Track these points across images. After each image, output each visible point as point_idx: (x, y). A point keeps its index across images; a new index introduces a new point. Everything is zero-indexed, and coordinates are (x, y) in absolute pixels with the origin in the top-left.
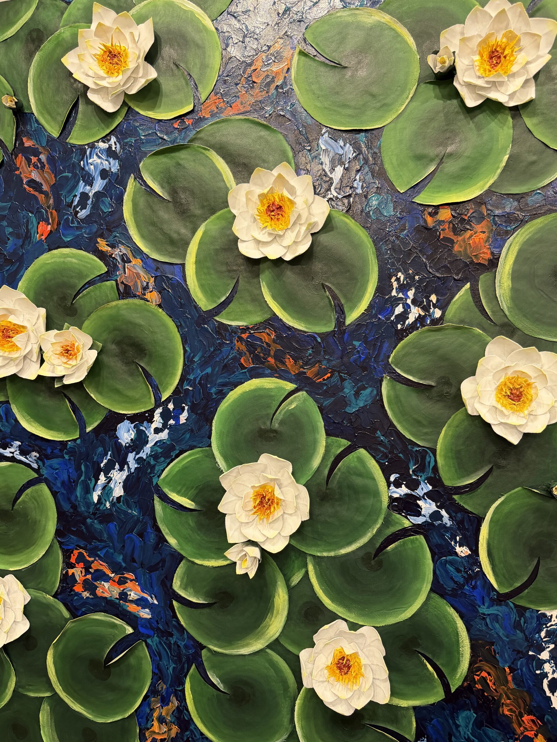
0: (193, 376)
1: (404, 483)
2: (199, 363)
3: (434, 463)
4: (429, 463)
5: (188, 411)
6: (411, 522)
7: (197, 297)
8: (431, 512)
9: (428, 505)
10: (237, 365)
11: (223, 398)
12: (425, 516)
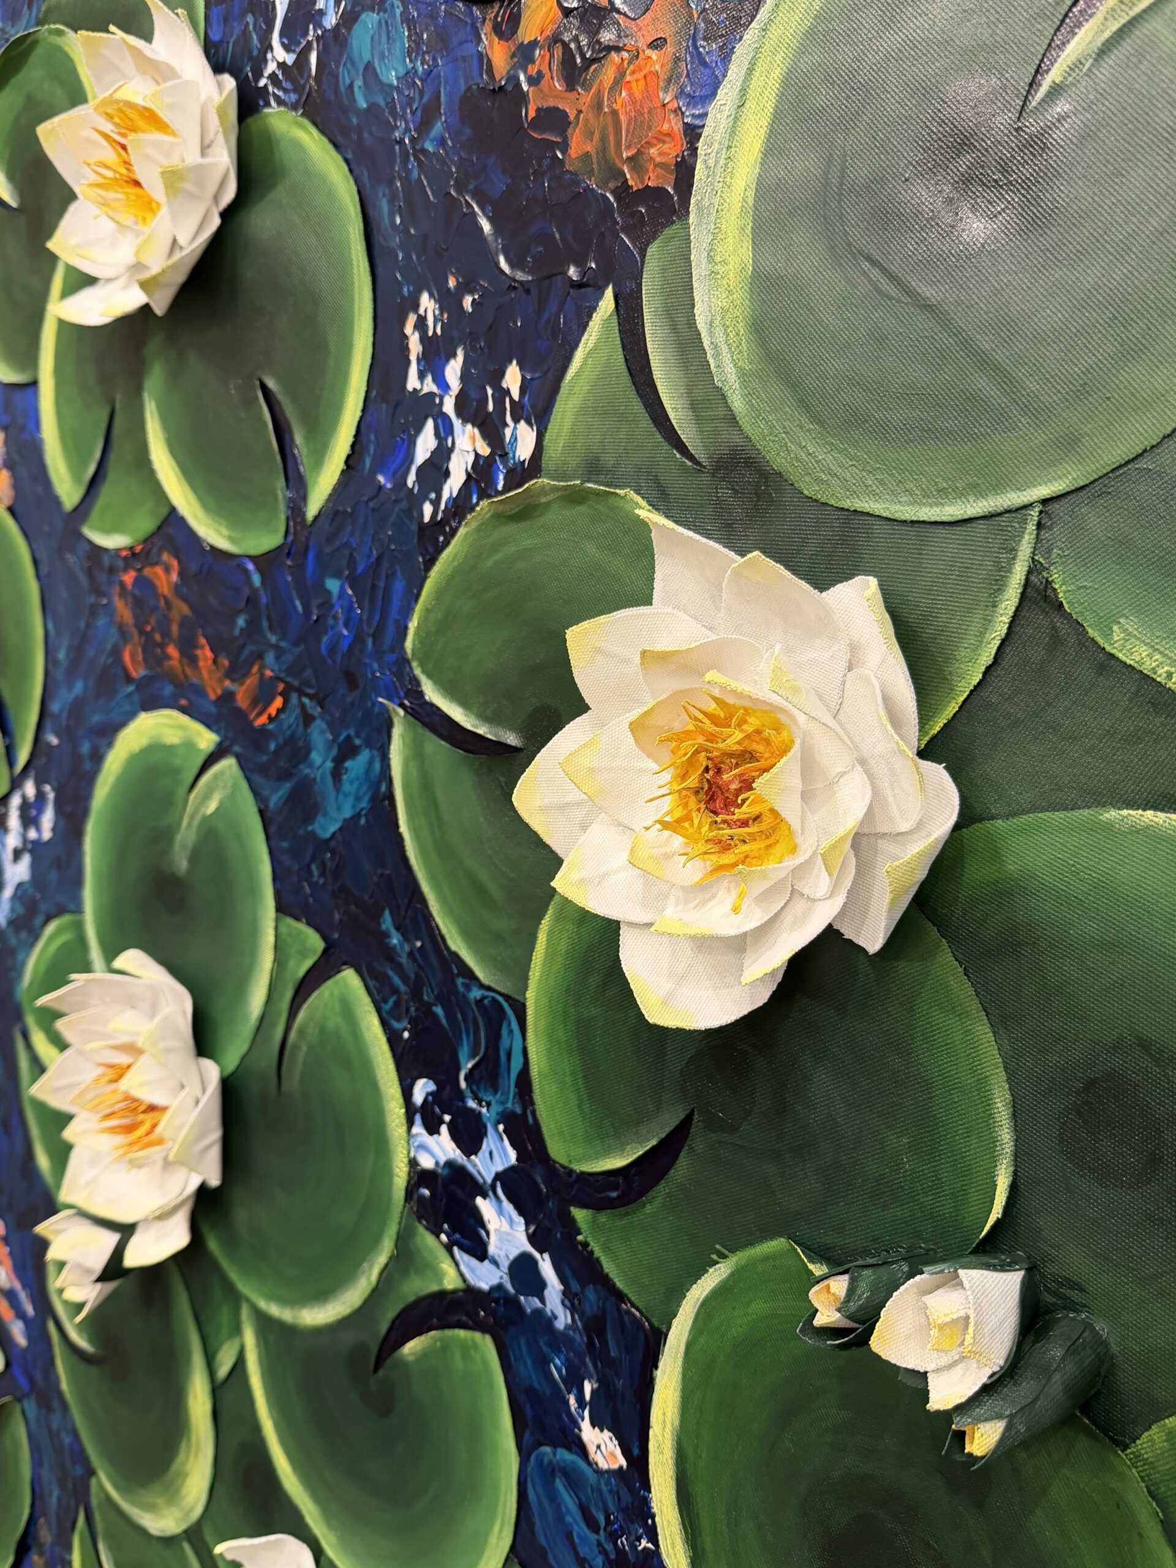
1: (447, 1118)
3: (521, 1060)
4: (509, 1055)
6: (462, 1275)
8: (514, 1253)
9: (505, 1226)
12: (495, 1263)
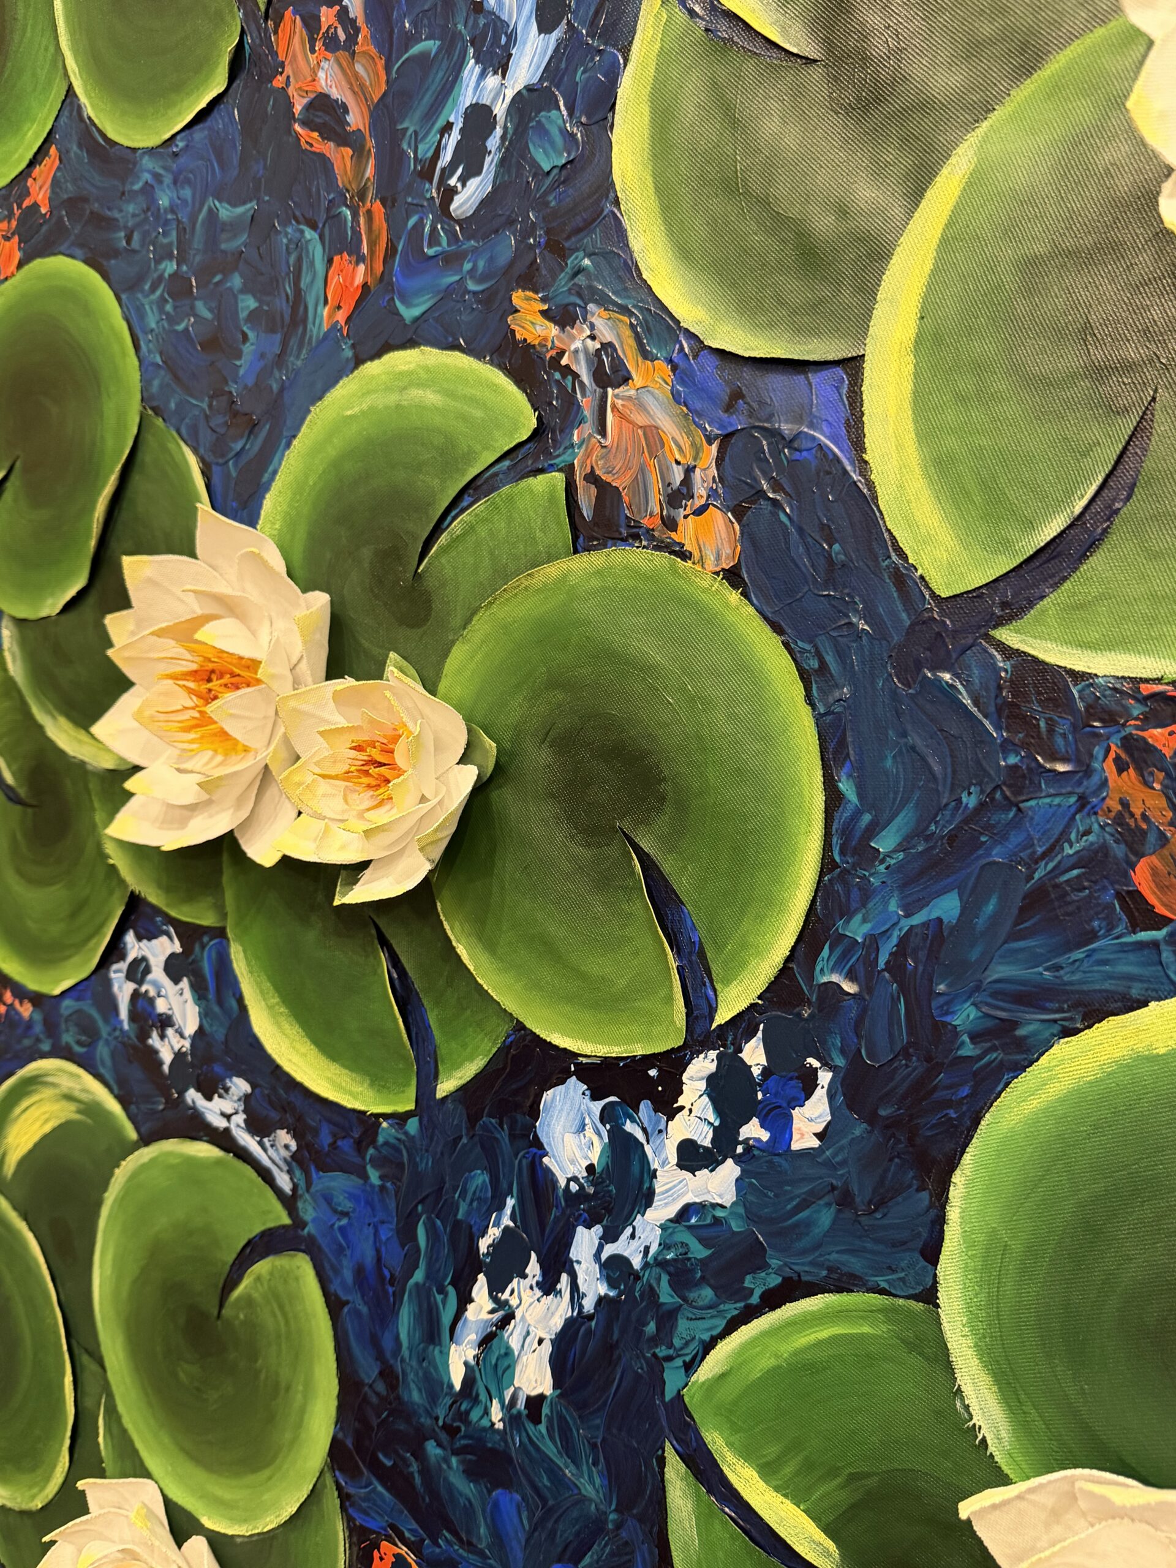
0: (866, 928)
2: (900, 866)
5: (831, 1096)
7: (911, 523)
10: (1108, 896)
11: (1020, 1068)
